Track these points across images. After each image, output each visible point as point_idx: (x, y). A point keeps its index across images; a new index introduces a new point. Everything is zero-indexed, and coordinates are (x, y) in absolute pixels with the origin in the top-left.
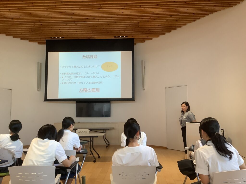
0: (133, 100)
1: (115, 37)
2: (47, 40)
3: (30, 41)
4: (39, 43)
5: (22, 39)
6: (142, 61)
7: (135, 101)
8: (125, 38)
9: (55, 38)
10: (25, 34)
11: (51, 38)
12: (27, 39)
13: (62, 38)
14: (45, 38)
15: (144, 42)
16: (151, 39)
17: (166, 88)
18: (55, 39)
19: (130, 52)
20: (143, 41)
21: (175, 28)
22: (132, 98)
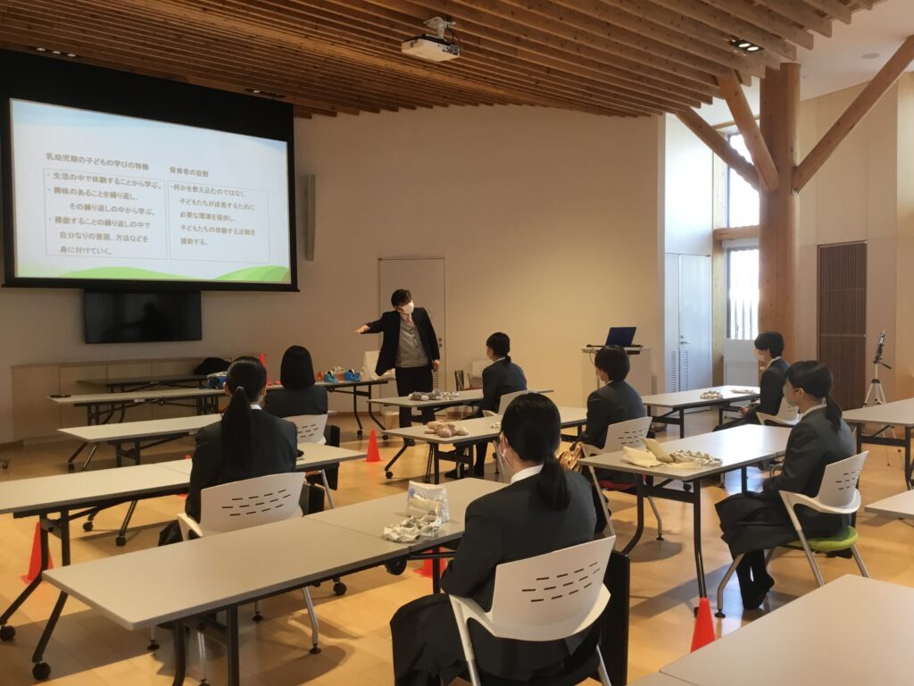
0: (292, 287)
1: (252, 91)
6: (313, 176)
7: (299, 291)
9: (48, 51)
11: (35, 49)
13: (77, 56)
15: (311, 118)
16: (334, 114)
17: (380, 260)
18: (49, 56)
19: (283, 145)
21: (411, 106)
22: (290, 283)
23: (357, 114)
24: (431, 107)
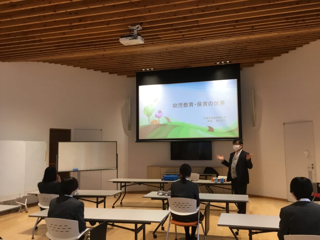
1: (216, 63)
2: (137, 73)
3: (118, 75)
4: (128, 76)
5: (110, 73)
6: (251, 90)
8: (228, 63)
9: (146, 70)
10: (114, 68)
11: (142, 70)
12: (116, 73)
13: (154, 69)
14: (135, 71)
15: (253, 66)
16: (262, 62)
17: (284, 124)
19: (235, 80)
20: (251, 65)
21: (294, 48)
22: (239, 137)
23: (272, 59)
24: (302, 46)
